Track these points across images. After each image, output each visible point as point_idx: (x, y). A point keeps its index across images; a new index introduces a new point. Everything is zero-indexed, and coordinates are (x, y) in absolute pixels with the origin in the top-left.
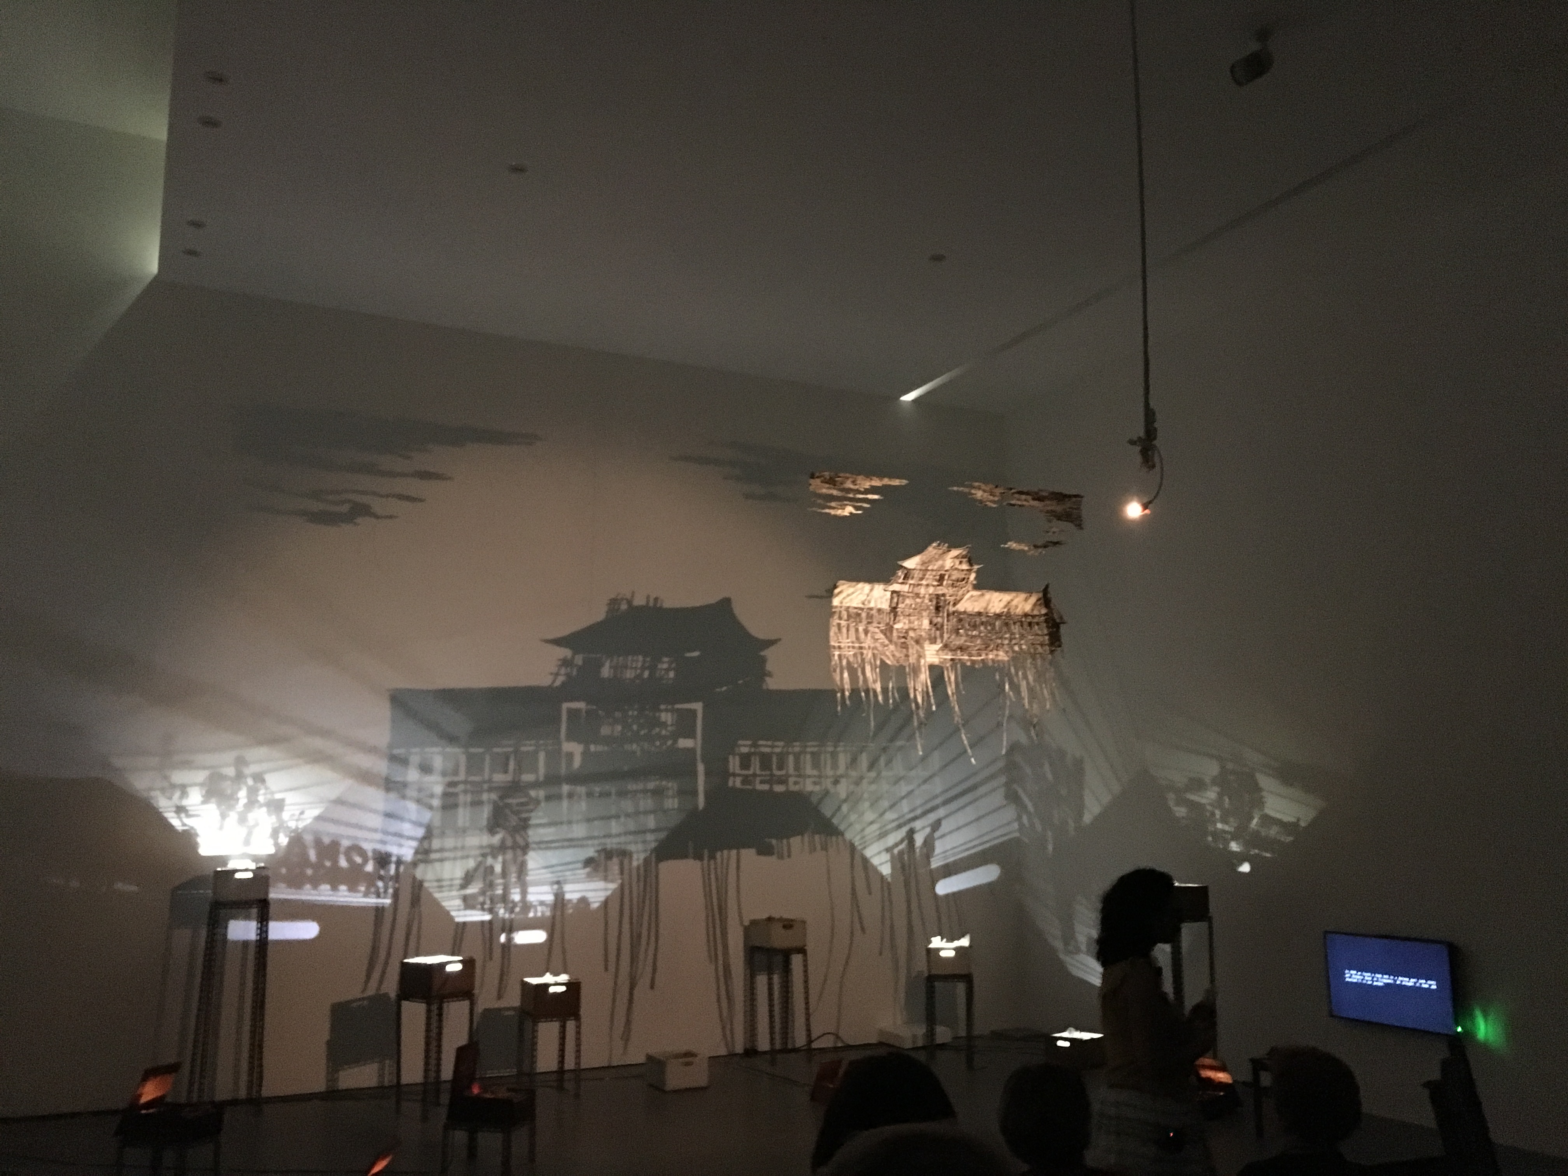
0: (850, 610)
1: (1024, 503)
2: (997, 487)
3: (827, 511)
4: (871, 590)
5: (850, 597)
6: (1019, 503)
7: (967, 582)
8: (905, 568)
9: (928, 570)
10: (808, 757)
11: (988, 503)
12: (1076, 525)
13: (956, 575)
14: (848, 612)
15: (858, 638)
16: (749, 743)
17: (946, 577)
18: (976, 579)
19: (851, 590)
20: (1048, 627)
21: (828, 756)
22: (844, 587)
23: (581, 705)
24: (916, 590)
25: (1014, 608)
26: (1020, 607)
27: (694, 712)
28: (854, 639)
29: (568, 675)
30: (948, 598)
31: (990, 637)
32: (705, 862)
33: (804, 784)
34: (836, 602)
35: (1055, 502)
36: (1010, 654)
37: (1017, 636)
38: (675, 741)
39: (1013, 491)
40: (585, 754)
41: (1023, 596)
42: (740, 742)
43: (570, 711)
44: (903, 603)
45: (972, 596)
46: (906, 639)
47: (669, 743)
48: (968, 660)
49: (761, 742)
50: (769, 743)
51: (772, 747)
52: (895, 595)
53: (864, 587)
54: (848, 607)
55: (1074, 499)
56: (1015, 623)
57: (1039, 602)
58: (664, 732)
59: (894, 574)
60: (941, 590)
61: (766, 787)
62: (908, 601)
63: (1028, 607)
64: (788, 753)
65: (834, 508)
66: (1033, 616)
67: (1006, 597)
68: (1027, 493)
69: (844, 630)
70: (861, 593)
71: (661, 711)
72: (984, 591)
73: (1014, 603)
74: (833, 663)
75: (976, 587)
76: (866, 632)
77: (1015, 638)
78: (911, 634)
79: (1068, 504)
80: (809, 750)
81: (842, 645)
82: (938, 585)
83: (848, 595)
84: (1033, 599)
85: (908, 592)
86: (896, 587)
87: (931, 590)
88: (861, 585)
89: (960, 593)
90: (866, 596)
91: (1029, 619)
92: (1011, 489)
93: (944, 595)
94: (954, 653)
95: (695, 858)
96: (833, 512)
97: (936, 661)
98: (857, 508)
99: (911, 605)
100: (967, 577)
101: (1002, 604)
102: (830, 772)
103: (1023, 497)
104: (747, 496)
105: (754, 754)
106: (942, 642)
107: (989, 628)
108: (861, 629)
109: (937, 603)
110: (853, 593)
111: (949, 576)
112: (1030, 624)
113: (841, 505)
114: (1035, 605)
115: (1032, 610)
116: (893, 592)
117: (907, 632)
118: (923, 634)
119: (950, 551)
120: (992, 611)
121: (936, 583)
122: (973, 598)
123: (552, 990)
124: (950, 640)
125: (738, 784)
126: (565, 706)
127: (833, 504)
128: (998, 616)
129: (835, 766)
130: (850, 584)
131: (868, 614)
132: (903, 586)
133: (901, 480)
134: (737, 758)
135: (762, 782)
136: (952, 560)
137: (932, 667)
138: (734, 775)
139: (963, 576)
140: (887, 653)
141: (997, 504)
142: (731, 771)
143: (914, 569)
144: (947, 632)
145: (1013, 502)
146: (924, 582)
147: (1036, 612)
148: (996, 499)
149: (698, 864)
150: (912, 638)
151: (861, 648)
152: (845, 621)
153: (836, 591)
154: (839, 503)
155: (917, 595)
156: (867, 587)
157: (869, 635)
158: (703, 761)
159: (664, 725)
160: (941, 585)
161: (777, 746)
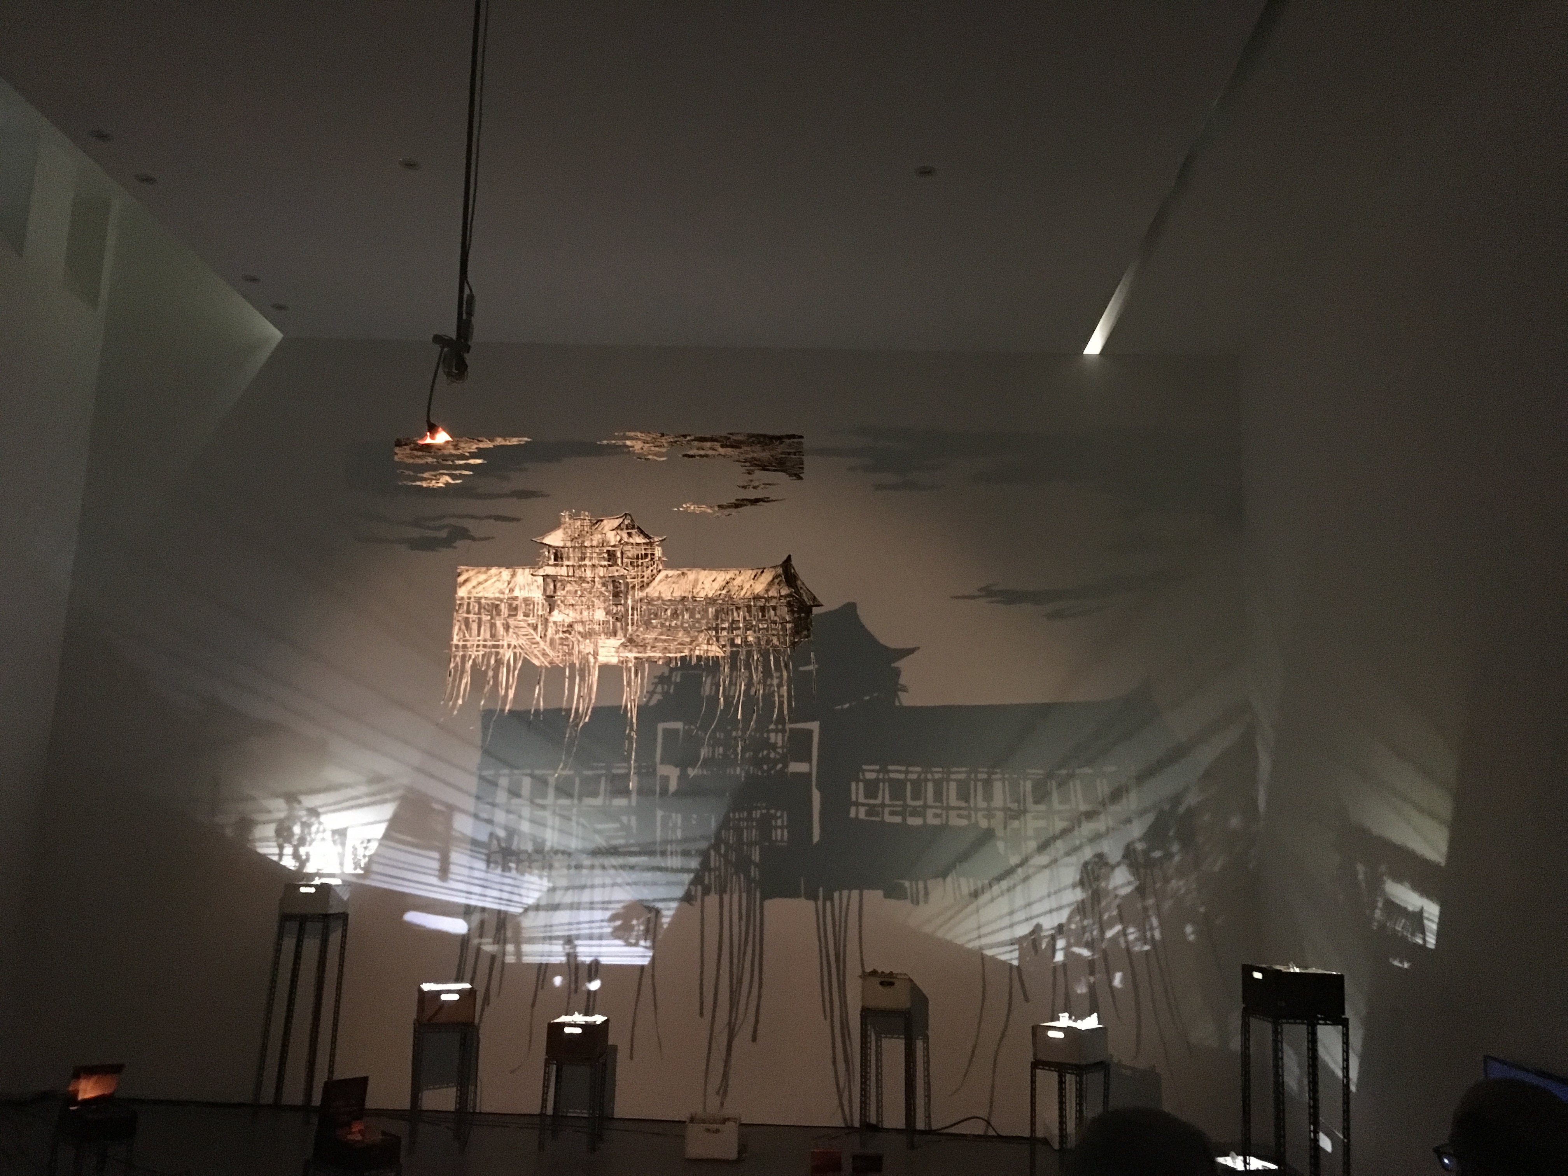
0: (483, 601)
1: (710, 452)
2: (663, 435)
3: (418, 483)
4: (513, 575)
5: (481, 587)
6: (702, 452)
7: (652, 559)
8: (550, 546)
9: (586, 547)
10: (953, 786)
11: (650, 457)
12: (790, 475)
13: (631, 552)
14: (479, 603)
15: (493, 636)
16: (877, 767)
17: (619, 554)
18: (664, 554)
19: (482, 577)
20: (791, 612)
21: (979, 784)
22: (471, 573)
23: (679, 725)
24: (578, 573)
25: (737, 588)
26: (747, 586)
27: (810, 732)
28: (488, 636)
29: (665, 694)
30: (629, 580)
31: (698, 628)
32: (820, 903)
33: (947, 817)
34: (462, 592)
35: (758, 448)
36: (728, 649)
37: (741, 625)
38: (786, 766)
39: (688, 438)
40: (683, 777)
41: (750, 573)
42: (865, 767)
43: (665, 730)
44: (564, 589)
45: (667, 577)
46: (570, 634)
47: (779, 766)
48: (660, 658)
49: (890, 768)
50: (903, 768)
51: (907, 772)
52: (549, 580)
53: (501, 572)
54: (480, 598)
55: (787, 441)
56: (738, 608)
57: (776, 581)
58: (772, 755)
59: (540, 555)
60: (615, 572)
61: (898, 819)
62: (569, 587)
63: (759, 587)
64: (926, 780)
65: (425, 479)
66: (768, 599)
67: (722, 577)
68: (712, 440)
69: (474, 626)
70: (498, 580)
71: (769, 731)
72: (685, 570)
73: (738, 581)
74: (452, 665)
75: (668, 566)
76: (507, 627)
77: (739, 628)
78: (579, 628)
79: (780, 449)
80: (953, 777)
81: (469, 644)
82: (610, 566)
83: (480, 583)
84: (767, 577)
85: (568, 576)
86: (550, 571)
87: (601, 572)
88: (494, 571)
89: (647, 573)
90: (506, 584)
91: (761, 603)
92: (685, 436)
93: (623, 577)
94: (641, 649)
95: (808, 898)
96: (424, 484)
97: (614, 660)
98: (454, 477)
99: (576, 591)
100: (649, 552)
101: (717, 585)
102: (982, 804)
103: (708, 444)
104: (879, 487)
105: (884, 781)
106: (625, 636)
107: (698, 616)
108: (499, 623)
109: (615, 587)
110: (486, 581)
111: (622, 553)
112: (763, 609)
113: (435, 476)
114: (771, 584)
115: (767, 591)
116: (546, 577)
117: (571, 626)
118: (597, 627)
119: (602, 521)
120: (702, 594)
121: (606, 563)
122: (669, 579)
123: (567, 1030)
124: (638, 633)
125: (862, 815)
126: (661, 726)
127: (426, 475)
128: (711, 601)
129: (988, 797)
130: (476, 570)
131: (510, 605)
132: (558, 568)
133: (520, 439)
134: (861, 785)
135: (892, 813)
136: (615, 532)
137: (605, 669)
138: (857, 804)
139: (643, 552)
140: (536, 652)
141: (667, 456)
142: (854, 798)
143: (562, 547)
144: (633, 624)
145: (691, 453)
146: (587, 562)
147: (771, 594)
148: (664, 450)
149: (812, 903)
150: (579, 633)
151: (497, 646)
152: (474, 614)
153: (461, 579)
154: (433, 473)
155: (582, 579)
156: (506, 574)
157: (511, 630)
158: (819, 787)
159: (774, 747)
160: (615, 564)
161: (912, 772)
